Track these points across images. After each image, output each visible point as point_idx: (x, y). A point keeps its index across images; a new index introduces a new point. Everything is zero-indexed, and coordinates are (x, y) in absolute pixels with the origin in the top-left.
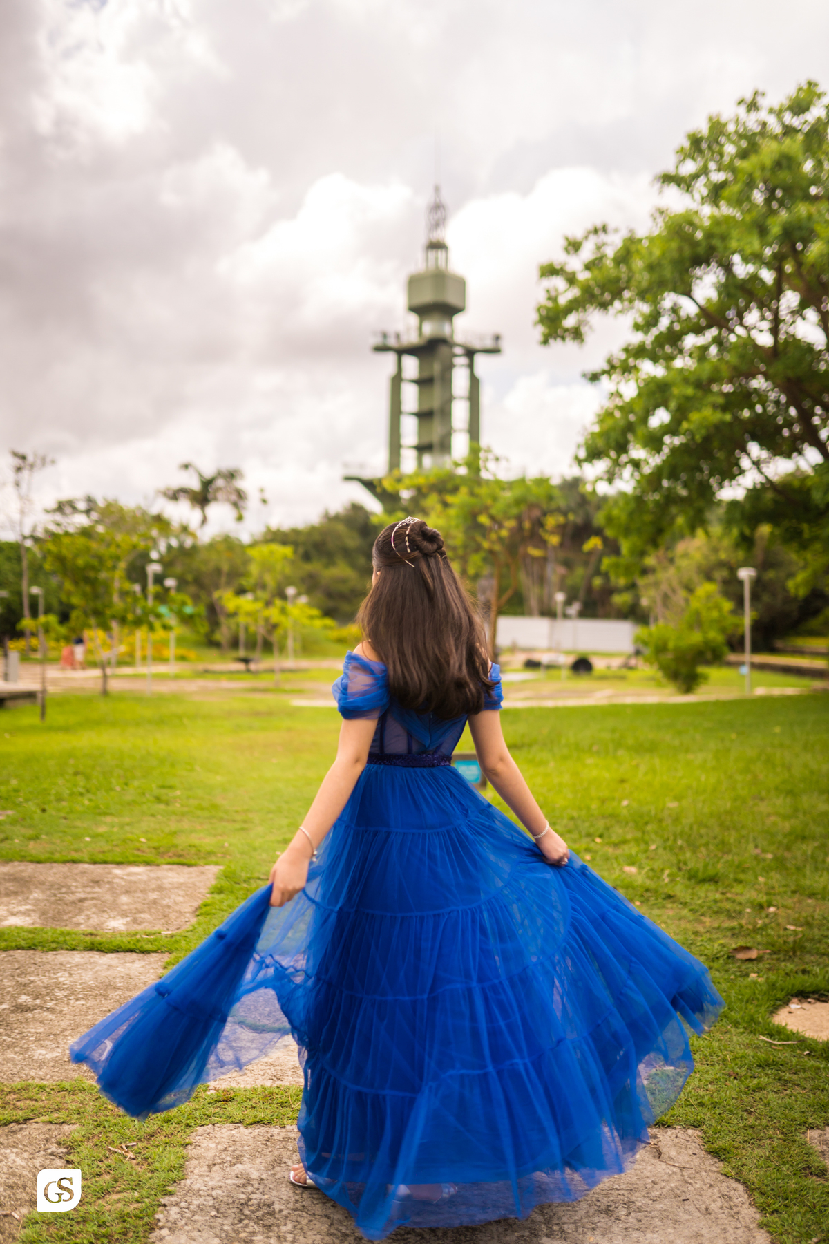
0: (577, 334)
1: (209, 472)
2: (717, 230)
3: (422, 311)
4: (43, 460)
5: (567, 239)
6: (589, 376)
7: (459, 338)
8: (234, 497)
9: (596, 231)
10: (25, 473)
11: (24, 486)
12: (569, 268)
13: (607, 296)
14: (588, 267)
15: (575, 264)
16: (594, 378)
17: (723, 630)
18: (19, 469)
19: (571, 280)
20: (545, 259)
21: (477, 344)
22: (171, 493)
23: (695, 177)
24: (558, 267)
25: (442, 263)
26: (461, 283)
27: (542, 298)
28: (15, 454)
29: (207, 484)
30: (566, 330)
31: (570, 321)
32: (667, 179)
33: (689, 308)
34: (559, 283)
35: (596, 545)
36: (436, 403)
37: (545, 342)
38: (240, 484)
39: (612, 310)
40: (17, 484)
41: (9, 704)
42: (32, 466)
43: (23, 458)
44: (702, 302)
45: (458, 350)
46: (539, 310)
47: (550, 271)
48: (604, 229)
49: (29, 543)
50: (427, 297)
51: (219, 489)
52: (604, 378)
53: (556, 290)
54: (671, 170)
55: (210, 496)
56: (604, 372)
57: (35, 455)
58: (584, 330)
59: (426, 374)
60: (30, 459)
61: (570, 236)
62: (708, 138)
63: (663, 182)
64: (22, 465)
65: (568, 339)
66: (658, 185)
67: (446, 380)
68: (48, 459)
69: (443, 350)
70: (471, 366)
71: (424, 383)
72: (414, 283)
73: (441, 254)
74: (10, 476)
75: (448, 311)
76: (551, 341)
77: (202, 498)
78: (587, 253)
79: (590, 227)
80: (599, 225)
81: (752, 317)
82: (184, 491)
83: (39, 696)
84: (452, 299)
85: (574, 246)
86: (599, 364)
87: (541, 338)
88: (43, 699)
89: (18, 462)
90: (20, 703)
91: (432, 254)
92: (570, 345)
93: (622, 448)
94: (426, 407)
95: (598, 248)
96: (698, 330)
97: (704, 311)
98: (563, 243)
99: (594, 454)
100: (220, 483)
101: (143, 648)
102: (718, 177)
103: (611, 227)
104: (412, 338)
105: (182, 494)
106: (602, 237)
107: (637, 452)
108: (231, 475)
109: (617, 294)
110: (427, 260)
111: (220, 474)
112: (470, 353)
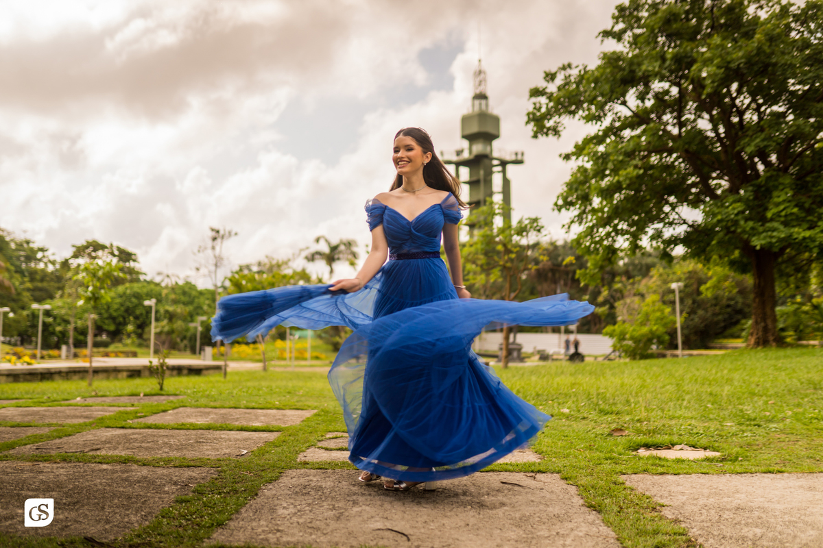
0: (556, 131)
1: (334, 242)
2: (636, 60)
3: (471, 138)
4: (230, 233)
5: (545, 72)
6: (563, 156)
7: (495, 154)
8: (350, 257)
9: (564, 68)
10: (219, 240)
11: (218, 248)
12: (548, 91)
13: (573, 107)
14: (559, 89)
15: (552, 88)
16: (567, 157)
17: (665, 325)
18: (214, 239)
19: (550, 97)
20: (533, 86)
21: (508, 158)
22: (310, 256)
23: (624, 31)
24: (541, 89)
25: (484, 107)
26: (496, 120)
27: (531, 108)
28: (213, 230)
29: (334, 249)
30: (549, 129)
31: (549, 124)
32: (607, 34)
33: (625, 112)
34: (543, 100)
35: (571, 261)
36: (480, 196)
37: (535, 136)
38: (355, 249)
39: (577, 116)
40: (213, 248)
41: (205, 372)
42: (223, 237)
43: (218, 232)
44: (634, 109)
45: (495, 162)
46: (528, 114)
47: (536, 92)
48: (569, 66)
49: (220, 290)
50: (474, 129)
51: (340, 252)
52: (574, 158)
53: (540, 104)
54: (609, 28)
55: (336, 256)
56: (573, 154)
57: (225, 230)
58: (559, 129)
59: (475, 178)
60: (222, 232)
61: (547, 71)
62: (629, 8)
63: (603, 36)
64: (217, 236)
65: (550, 136)
66: (600, 38)
67: (488, 182)
68: (233, 233)
69: (486, 161)
70: (504, 172)
71: (473, 183)
72: (465, 120)
73: (483, 102)
74: (210, 243)
75: (489, 137)
76: (539, 135)
77: (331, 258)
78: (559, 80)
79: (561, 66)
80: (566, 63)
81: (667, 117)
82: (318, 253)
83: (223, 368)
84: (491, 130)
85: (550, 77)
86: (570, 149)
87: (532, 134)
88: (225, 370)
89: (214, 234)
90: (211, 372)
91: (477, 102)
92: (551, 138)
93: (586, 199)
94: (475, 199)
95: (566, 78)
96: (633, 126)
97: (635, 115)
98: (544, 75)
99: (568, 204)
100: (342, 248)
101: (291, 352)
102: (638, 31)
103: (573, 66)
104: (466, 155)
105: (317, 256)
106: (569, 72)
107: (596, 201)
108: (349, 244)
109: (579, 105)
110: (473, 105)
111: (342, 242)
112: (504, 164)
